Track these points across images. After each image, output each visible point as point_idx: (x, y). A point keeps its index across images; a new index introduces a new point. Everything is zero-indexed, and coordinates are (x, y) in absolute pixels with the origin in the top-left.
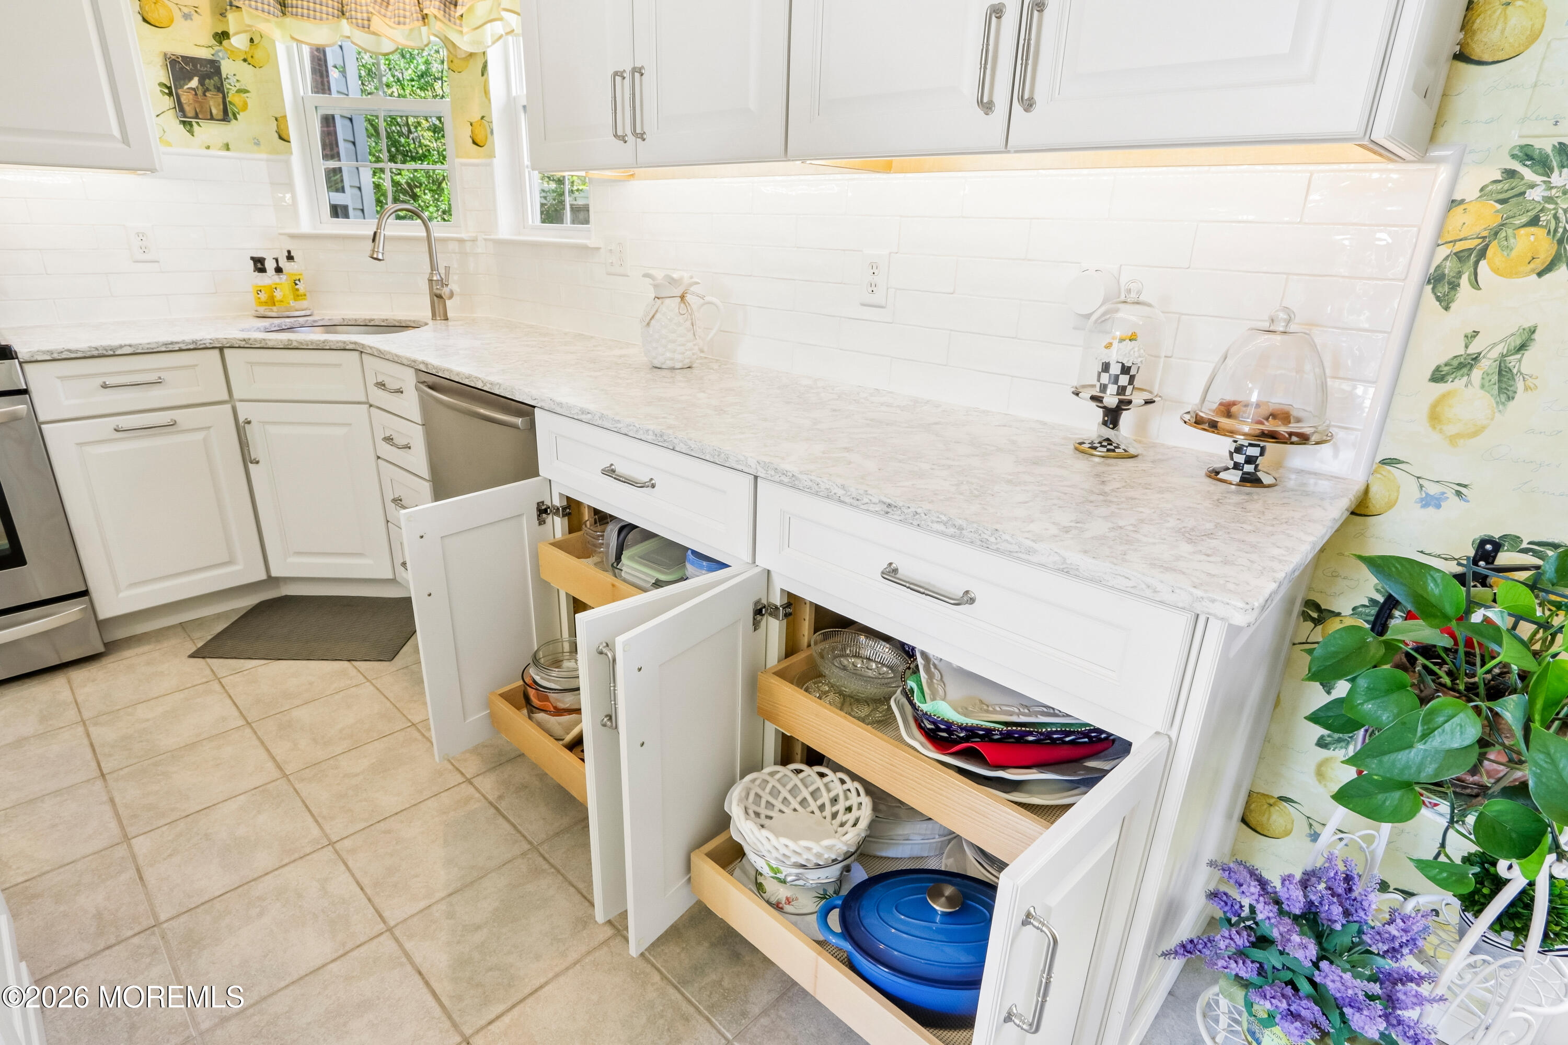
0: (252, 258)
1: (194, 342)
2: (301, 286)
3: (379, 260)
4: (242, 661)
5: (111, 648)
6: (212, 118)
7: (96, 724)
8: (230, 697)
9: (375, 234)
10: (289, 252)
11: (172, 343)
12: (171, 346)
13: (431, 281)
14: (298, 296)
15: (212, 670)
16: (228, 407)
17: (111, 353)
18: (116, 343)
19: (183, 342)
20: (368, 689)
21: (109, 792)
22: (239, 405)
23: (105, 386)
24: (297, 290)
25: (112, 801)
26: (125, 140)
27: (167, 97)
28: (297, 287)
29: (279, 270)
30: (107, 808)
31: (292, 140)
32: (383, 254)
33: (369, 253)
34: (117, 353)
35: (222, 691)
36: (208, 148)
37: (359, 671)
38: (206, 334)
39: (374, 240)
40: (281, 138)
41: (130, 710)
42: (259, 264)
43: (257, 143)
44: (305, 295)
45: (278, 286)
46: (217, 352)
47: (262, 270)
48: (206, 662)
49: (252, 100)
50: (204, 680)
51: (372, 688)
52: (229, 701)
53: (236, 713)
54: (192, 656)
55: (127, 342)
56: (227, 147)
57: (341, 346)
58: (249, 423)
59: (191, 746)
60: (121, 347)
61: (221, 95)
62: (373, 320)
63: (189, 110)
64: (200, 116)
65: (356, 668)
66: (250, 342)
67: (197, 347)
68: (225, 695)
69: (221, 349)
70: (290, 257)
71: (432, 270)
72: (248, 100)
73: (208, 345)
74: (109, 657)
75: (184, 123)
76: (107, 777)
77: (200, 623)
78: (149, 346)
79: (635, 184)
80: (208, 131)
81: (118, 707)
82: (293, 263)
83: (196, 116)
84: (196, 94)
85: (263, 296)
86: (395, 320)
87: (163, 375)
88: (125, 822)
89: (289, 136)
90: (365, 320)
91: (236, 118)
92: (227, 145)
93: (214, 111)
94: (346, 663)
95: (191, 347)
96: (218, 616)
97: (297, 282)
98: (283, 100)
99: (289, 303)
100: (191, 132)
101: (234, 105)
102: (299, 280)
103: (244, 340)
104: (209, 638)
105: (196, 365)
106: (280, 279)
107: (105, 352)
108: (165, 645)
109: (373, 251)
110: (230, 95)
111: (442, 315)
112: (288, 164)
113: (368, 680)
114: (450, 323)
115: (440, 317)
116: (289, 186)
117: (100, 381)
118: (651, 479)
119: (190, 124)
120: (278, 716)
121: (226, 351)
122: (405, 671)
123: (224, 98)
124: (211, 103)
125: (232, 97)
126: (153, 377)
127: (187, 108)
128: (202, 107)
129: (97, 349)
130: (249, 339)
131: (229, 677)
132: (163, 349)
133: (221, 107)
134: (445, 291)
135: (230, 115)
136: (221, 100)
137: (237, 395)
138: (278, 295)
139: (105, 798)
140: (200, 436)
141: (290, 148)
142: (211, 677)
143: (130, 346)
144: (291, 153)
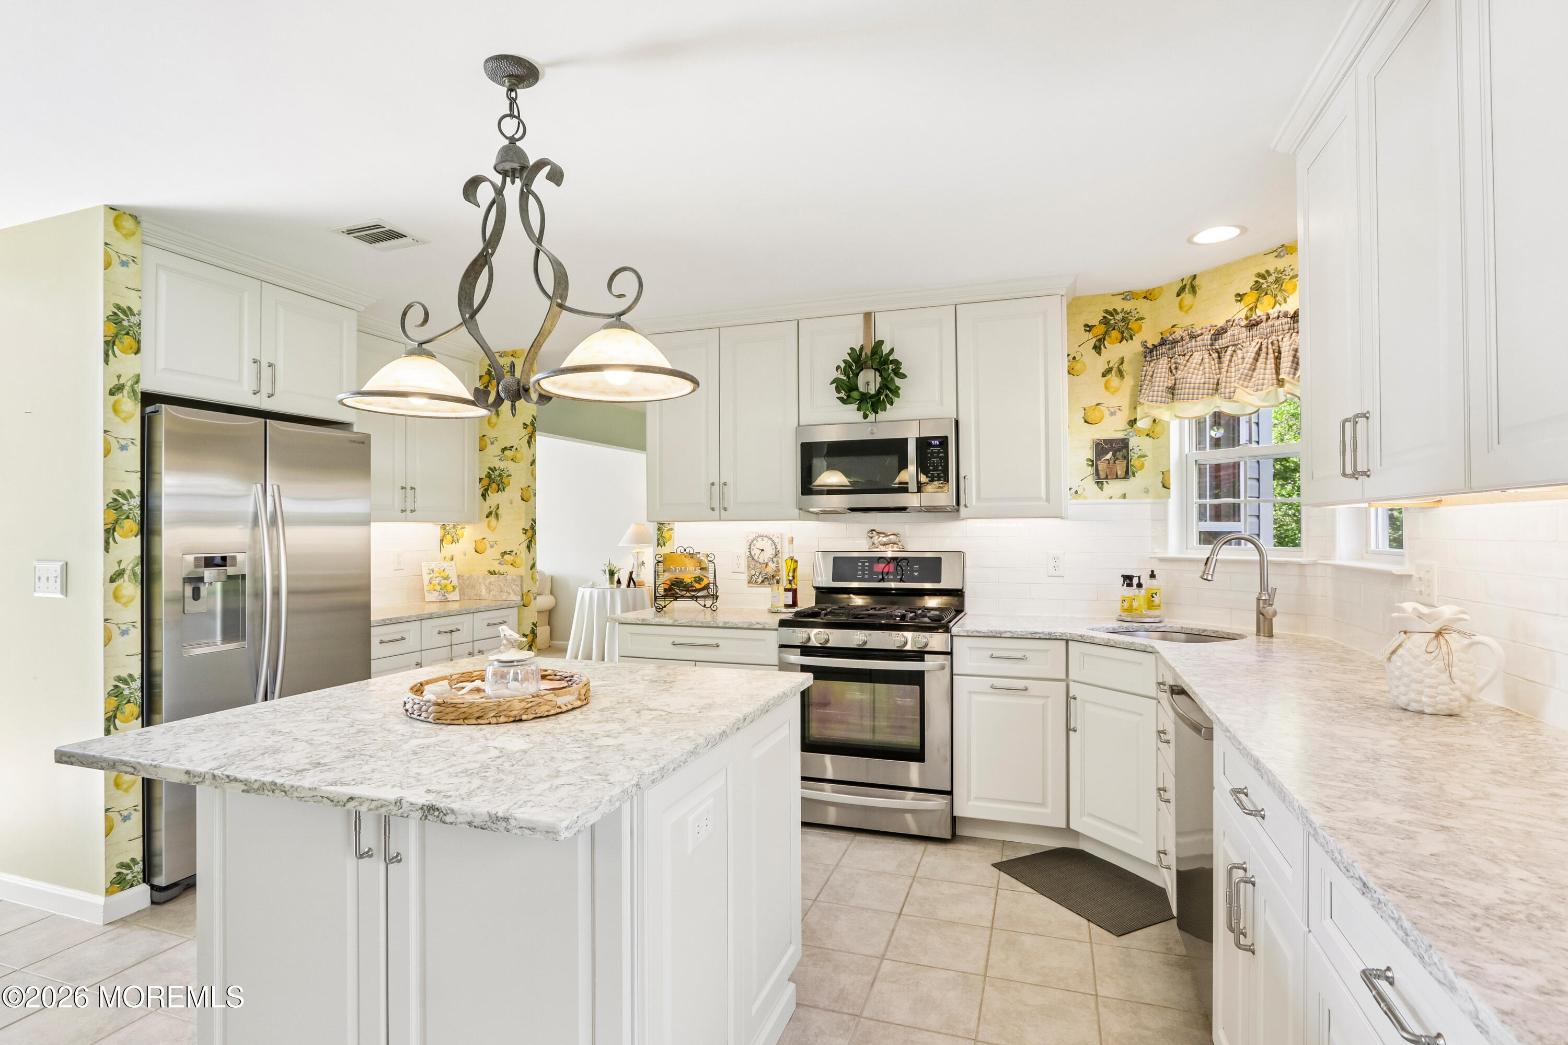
0: (1122, 576)
1: (1050, 634)
2: (1157, 599)
3: (1209, 581)
4: (1020, 883)
5: (954, 838)
6: (1117, 478)
7: (918, 882)
8: (995, 904)
9: (1208, 559)
10: (1152, 572)
11: (1035, 633)
12: (1034, 635)
13: (1258, 600)
14: (1153, 606)
15: (998, 881)
16: (1064, 684)
17: (999, 635)
18: (1002, 629)
19: (1043, 633)
20: (1086, 948)
21: (895, 925)
22: (1072, 684)
23: (992, 657)
24: (1153, 601)
25: (893, 931)
26: (1048, 500)
27: (1090, 467)
28: (1153, 599)
29: (1140, 585)
30: (888, 933)
31: (1172, 487)
32: (1212, 576)
33: (1200, 574)
34: (1002, 636)
35: (994, 898)
36: (1111, 498)
37: (1090, 931)
38: (1058, 629)
39: (1206, 564)
40: (1164, 486)
41: (939, 882)
42: (1128, 580)
43: (1147, 491)
44: (1159, 606)
45: (1136, 598)
46: (1064, 643)
47: (1130, 585)
48: (1000, 873)
49: (1148, 462)
50: (990, 885)
51: (1089, 950)
52: (992, 907)
53: (990, 917)
54: (994, 865)
55: (1009, 630)
56: (1124, 496)
57: (1143, 648)
58: (1075, 699)
59: (951, 923)
60: (1005, 632)
61: (1126, 461)
62: (1206, 631)
63: (1102, 475)
64: (1109, 477)
65: (1089, 928)
66: (1084, 638)
67: (1050, 638)
68: (994, 901)
69: (1067, 641)
70: (1153, 576)
71: (1261, 590)
72: (1145, 462)
73: (1058, 637)
74: (952, 845)
75: (1098, 483)
76: (902, 916)
77: (1015, 845)
78: (1021, 633)
79: (1443, 510)
80: (1114, 487)
81: (935, 878)
82: (1154, 581)
83: (1107, 478)
84: (1109, 463)
85: (1126, 605)
86: (1224, 632)
87: (1027, 654)
88: (890, 948)
89: (1170, 484)
90: (1200, 630)
91: (1134, 476)
92: (1125, 495)
93: (1119, 473)
94: (1085, 921)
95: (1047, 637)
96: (1029, 846)
97: (1154, 595)
98: (1169, 459)
99: (1142, 611)
100: (1101, 489)
101: (1134, 467)
102: (1156, 594)
103: (1081, 636)
104: (1013, 858)
105: (1048, 650)
106: (1140, 592)
107: (995, 634)
108: (986, 851)
109: (1204, 572)
110: (1132, 460)
111: (1266, 631)
112: (1166, 505)
113: (1091, 942)
114: (1274, 640)
115: (1264, 633)
116: (1164, 520)
117: (990, 653)
118: (1263, 810)
119: (1102, 483)
120: (1012, 933)
121: (1070, 643)
122: (1124, 950)
123: (1128, 463)
124: (1118, 468)
125: (1135, 462)
126: (1020, 655)
127: (1101, 473)
128: (1111, 471)
129: (992, 632)
130: (1084, 636)
131: (1005, 891)
132: (1030, 636)
133: (1125, 469)
134: (1270, 610)
135: (1130, 473)
136: (1125, 465)
137: (1071, 677)
138: (1135, 604)
139: (891, 928)
140: (1040, 702)
141: (1170, 492)
142: (995, 886)
143: (1010, 632)
144: (1170, 497)
